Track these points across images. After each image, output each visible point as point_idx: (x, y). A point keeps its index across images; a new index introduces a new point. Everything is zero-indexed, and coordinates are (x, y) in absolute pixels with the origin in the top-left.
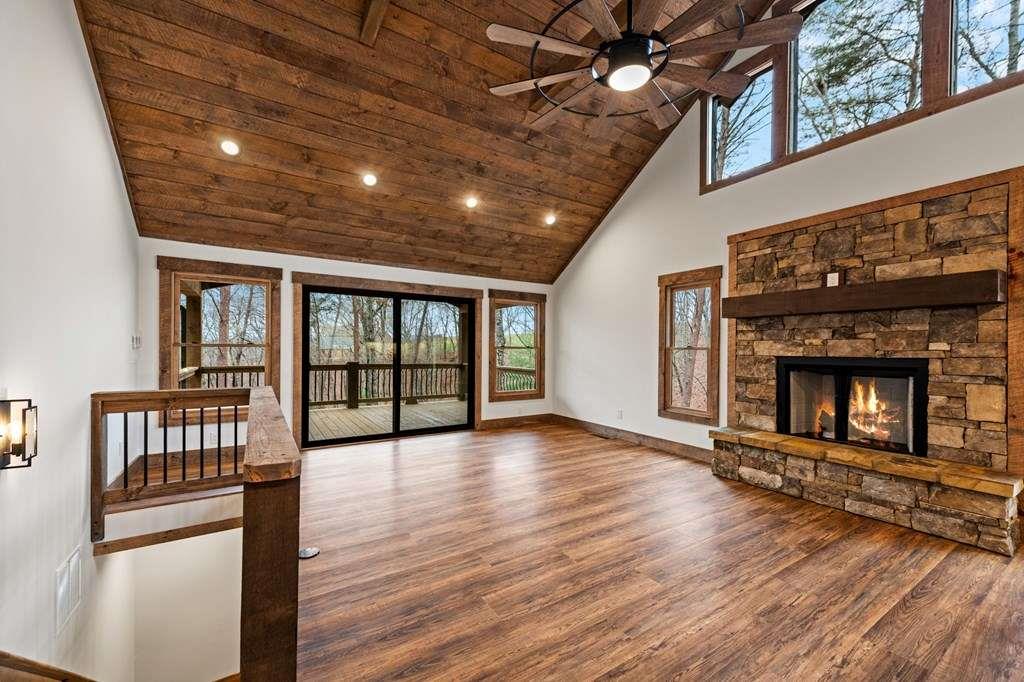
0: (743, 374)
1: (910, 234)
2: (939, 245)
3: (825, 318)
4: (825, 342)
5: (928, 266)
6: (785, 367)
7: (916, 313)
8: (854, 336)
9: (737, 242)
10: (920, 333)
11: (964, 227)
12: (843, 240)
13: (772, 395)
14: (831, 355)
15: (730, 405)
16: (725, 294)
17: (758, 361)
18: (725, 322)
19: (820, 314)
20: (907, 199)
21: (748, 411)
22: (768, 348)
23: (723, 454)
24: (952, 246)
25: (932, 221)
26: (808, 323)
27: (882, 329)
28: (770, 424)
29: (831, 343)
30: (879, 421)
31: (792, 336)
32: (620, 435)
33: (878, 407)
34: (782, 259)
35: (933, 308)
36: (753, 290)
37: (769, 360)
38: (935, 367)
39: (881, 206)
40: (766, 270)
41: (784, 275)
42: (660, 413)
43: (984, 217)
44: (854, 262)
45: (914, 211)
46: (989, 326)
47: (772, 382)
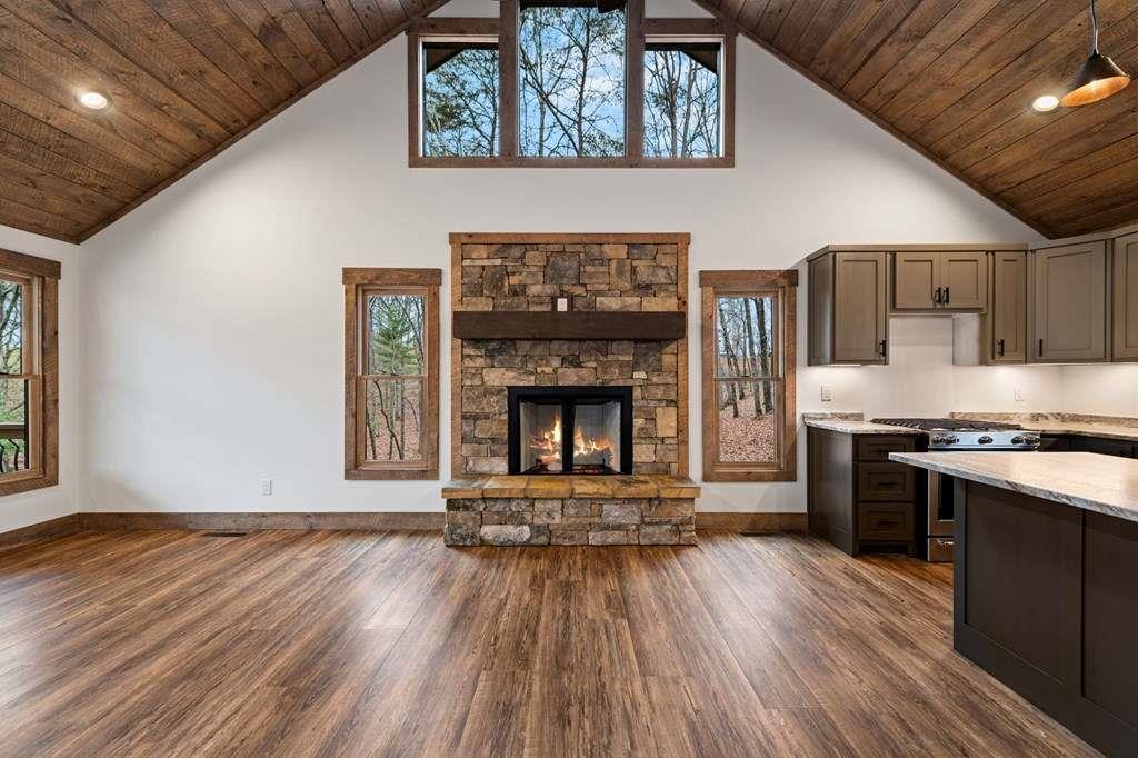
0: (470, 408)
1: (620, 272)
2: (639, 285)
3: (555, 345)
4: (555, 370)
5: (632, 302)
6: (517, 396)
7: (625, 345)
8: (579, 365)
9: (463, 243)
10: (628, 362)
11: (654, 274)
12: (570, 265)
13: (505, 432)
14: (560, 384)
15: (454, 449)
17: (488, 392)
19: (551, 340)
20: (618, 238)
21: (477, 454)
22: (499, 377)
23: (459, 515)
24: (645, 289)
25: (635, 263)
26: (540, 349)
27: (602, 358)
28: (501, 465)
31: (525, 363)
32: (267, 523)
34: (513, 274)
35: (636, 341)
36: (483, 305)
37: (500, 391)
38: (637, 393)
39: (600, 239)
40: (497, 284)
41: (516, 294)
42: (348, 475)
43: (664, 267)
44: (579, 290)
45: (622, 251)
46: (668, 359)
47: (505, 417)
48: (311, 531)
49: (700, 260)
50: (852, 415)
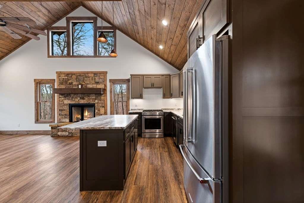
0: (61, 108)
1: (92, 79)
2: (96, 82)
3: (79, 95)
4: (79, 100)
5: (95, 86)
6: (71, 106)
7: (93, 95)
8: (84, 99)
9: (59, 74)
10: (94, 98)
11: (99, 80)
12: (81, 78)
13: (68, 113)
14: (80, 103)
15: (57, 117)
16: (56, 87)
17: (65, 105)
18: (56, 95)
19: (78, 94)
20: (92, 72)
21: (62, 118)
22: (67, 102)
23: (54, 130)
24: (97, 83)
25: (95, 78)
26: (75, 96)
27: (89, 98)
28: (68, 120)
29: (80, 100)
30: (88, 116)
31: (72, 99)
32: (19, 133)
33: (88, 114)
34: (70, 80)
35: (96, 94)
36: (63, 87)
37: (67, 105)
38: (96, 105)
39: (88, 73)
40: (66, 82)
41: (70, 84)
42: (35, 123)
43: (101, 78)
44: (84, 83)
45: (93, 75)
46: (102, 98)
47: (68, 110)
48: (28, 134)
49: (109, 77)
50: (141, 109)
